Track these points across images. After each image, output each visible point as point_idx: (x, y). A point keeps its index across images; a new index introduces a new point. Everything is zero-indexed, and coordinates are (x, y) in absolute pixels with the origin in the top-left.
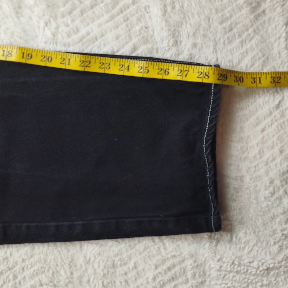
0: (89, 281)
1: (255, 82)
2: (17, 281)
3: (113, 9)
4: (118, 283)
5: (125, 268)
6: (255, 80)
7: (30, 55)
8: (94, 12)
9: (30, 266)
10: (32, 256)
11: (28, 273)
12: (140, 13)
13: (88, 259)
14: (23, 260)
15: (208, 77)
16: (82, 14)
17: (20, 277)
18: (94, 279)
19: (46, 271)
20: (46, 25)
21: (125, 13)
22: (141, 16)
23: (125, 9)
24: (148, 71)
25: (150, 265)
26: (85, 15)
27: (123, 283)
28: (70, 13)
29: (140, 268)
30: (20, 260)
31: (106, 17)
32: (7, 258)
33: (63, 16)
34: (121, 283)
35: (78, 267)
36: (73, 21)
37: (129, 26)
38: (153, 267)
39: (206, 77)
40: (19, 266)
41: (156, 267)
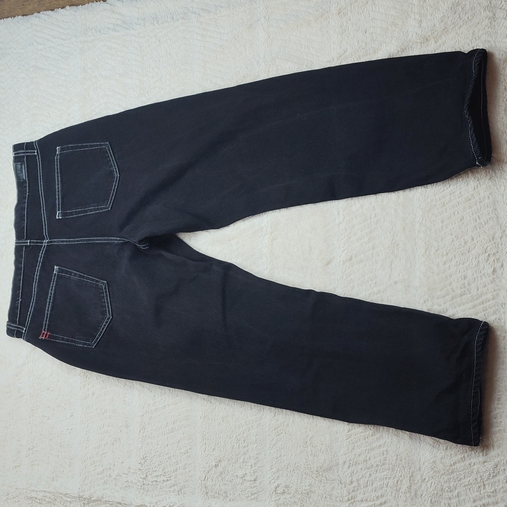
0: (422, 495)
2: (371, 479)
3: (476, 300)
4: (442, 504)
5: (450, 495)
8: (461, 299)
9: (381, 470)
10: (383, 464)
11: (380, 475)
12: (497, 307)
13: (424, 478)
14: (377, 466)
16: (453, 299)
17: (373, 477)
18: (425, 495)
19: (392, 478)
20: (425, 303)
21: (485, 305)
22: (498, 309)
23: (486, 302)
25: (469, 498)
26: (454, 300)
27: (447, 505)
28: (444, 297)
29: (461, 498)
30: (375, 465)
31: (471, 304)
32: (366, 460)
33: (438, 298)
34: (445, 504)
35: (416, 482)
36: (445, 303)
37: (486, 315)
38: (472, 500)
40: (374, 468)
41: (474, 501)
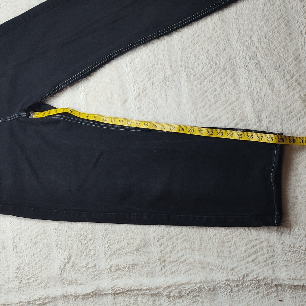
0: (210, 249)
1: (303, 142)
2: (174, 245)
3: (226, 104)
4: (225, 251)
5: (229, 244)
6: (303, 141)
7: (183, 129)
8: (216, 106)
9: (180, 238)
10: (181, 233)
11: (179, 241)
12: (240, 105)
13: (210, 237)
14: (177, 235)
15: (273, 140)
16: (210, 107)
17: (175, 243)
18: (213, 248)
19: (188, 241)
20: (192, 113)
21: (232, 106)
22: (241, 107)
23: (232, 103)
24: (242, 137)
25: (243, 243)
26: (211, 107)
27: (228, 252)
28: (204, 106)
29: (238, 245)
30: (175, 234)
31: (222, 108)
32: (169, 233)
33: (200, 108)
34: (227, 252)
35: (205, 241)
36: (205, 111)
37: (234, 112)
38: (244, 244)
39: (272, 140)
40: (175, 237)
41: (246, 245)
